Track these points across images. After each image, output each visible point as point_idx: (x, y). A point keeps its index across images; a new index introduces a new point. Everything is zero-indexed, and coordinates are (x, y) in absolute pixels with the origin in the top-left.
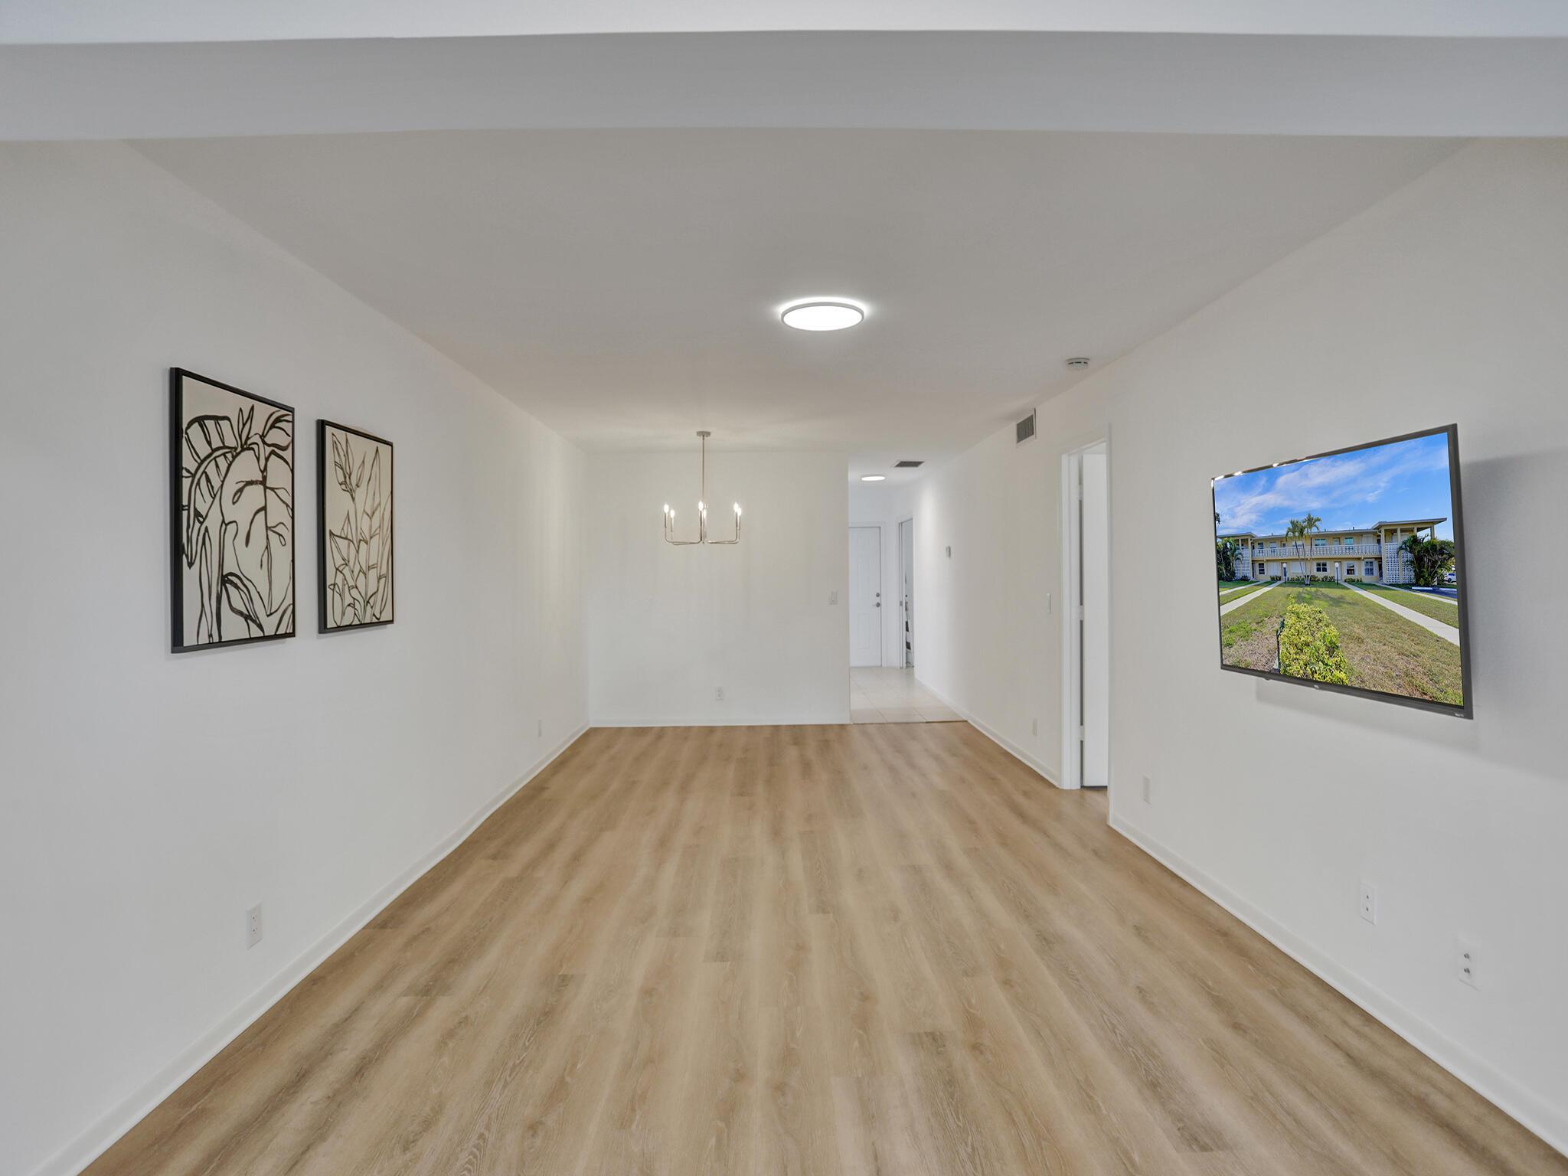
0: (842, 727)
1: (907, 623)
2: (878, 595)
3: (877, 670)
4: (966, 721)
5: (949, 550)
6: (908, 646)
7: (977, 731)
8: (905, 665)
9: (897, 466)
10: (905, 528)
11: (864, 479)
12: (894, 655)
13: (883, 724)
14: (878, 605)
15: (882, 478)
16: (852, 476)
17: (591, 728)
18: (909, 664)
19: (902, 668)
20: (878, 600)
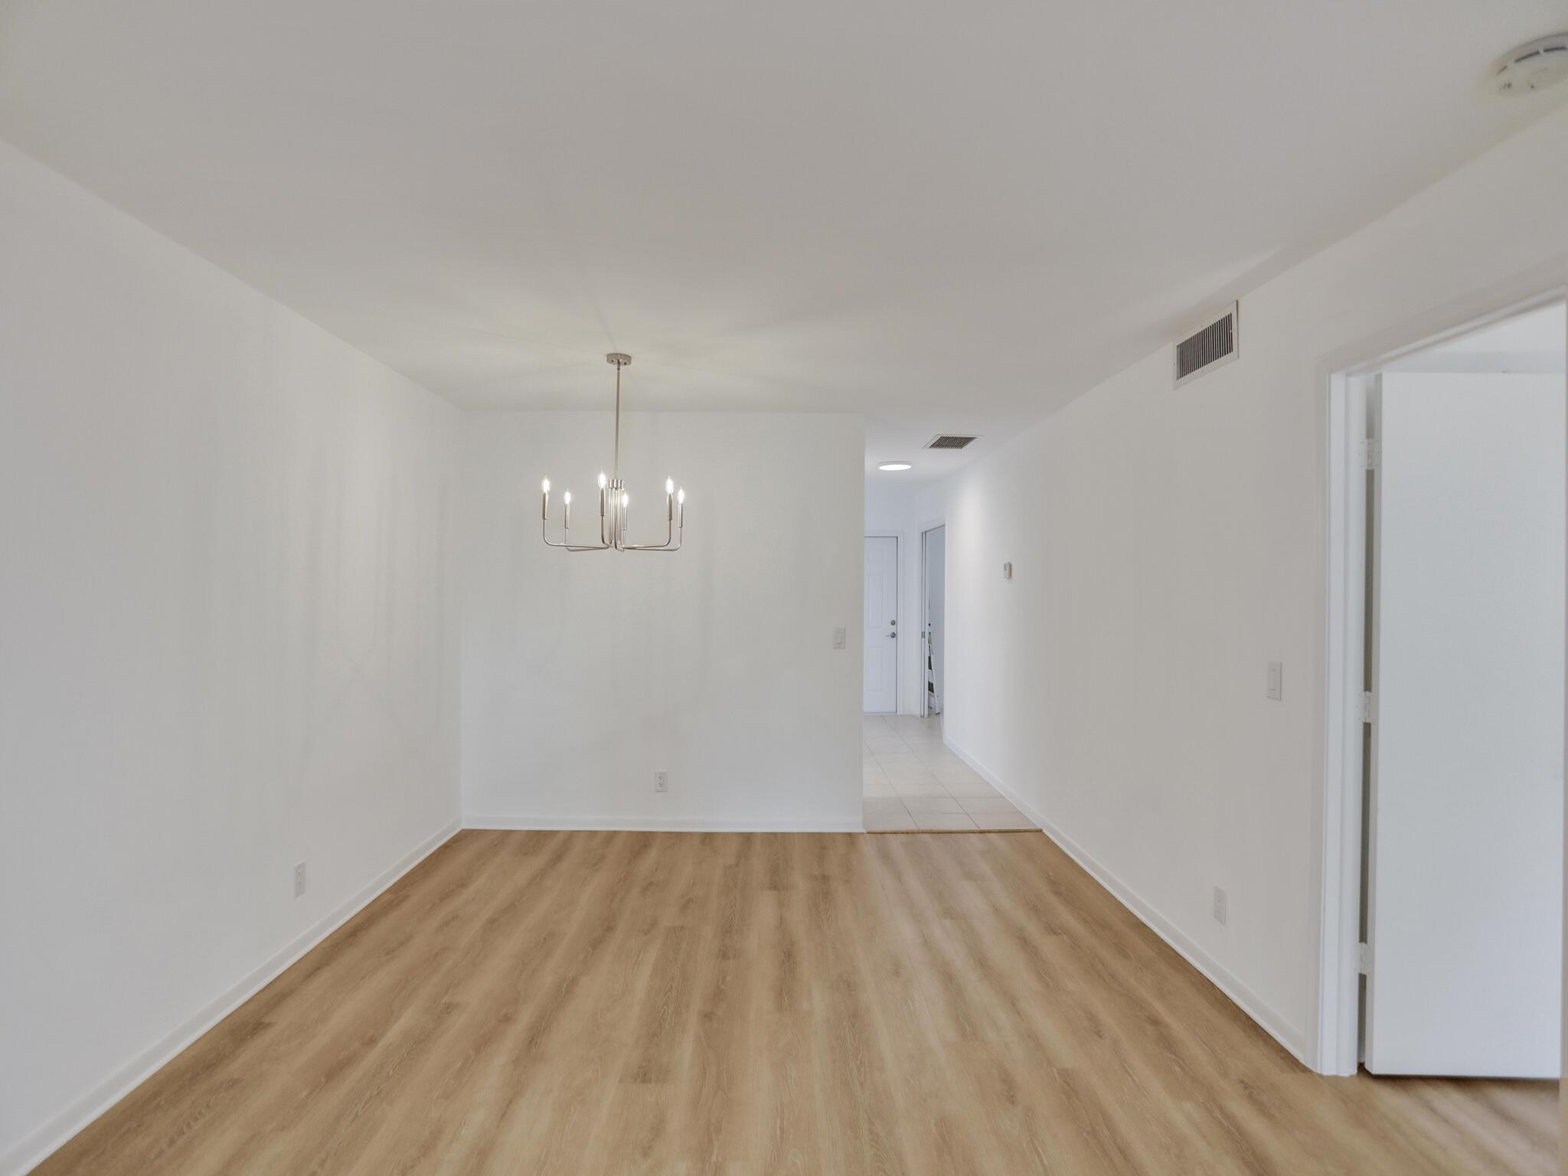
0: (850, 837)
1: (930, 658)
2: (893, 623)
3: (891, 719)
4: (1041, 831)
5: (1009, 568)
6: (931, 688)
7: (1071, 861)
8: (926, 713)
9: (933, 446)
10: (933, 540)
11: (882, 468)
12: (914, 701)
13: (913, 833)
14: (894, 635)
15: (909, 467)
16: (869, 463)
17: (463, 830)
18: (934, 713)
19: (923, 717)
20: (893, 629)
